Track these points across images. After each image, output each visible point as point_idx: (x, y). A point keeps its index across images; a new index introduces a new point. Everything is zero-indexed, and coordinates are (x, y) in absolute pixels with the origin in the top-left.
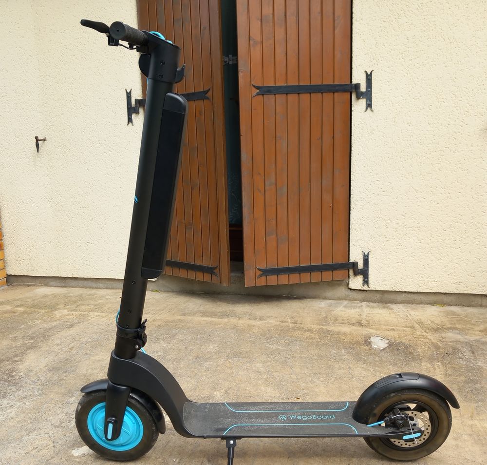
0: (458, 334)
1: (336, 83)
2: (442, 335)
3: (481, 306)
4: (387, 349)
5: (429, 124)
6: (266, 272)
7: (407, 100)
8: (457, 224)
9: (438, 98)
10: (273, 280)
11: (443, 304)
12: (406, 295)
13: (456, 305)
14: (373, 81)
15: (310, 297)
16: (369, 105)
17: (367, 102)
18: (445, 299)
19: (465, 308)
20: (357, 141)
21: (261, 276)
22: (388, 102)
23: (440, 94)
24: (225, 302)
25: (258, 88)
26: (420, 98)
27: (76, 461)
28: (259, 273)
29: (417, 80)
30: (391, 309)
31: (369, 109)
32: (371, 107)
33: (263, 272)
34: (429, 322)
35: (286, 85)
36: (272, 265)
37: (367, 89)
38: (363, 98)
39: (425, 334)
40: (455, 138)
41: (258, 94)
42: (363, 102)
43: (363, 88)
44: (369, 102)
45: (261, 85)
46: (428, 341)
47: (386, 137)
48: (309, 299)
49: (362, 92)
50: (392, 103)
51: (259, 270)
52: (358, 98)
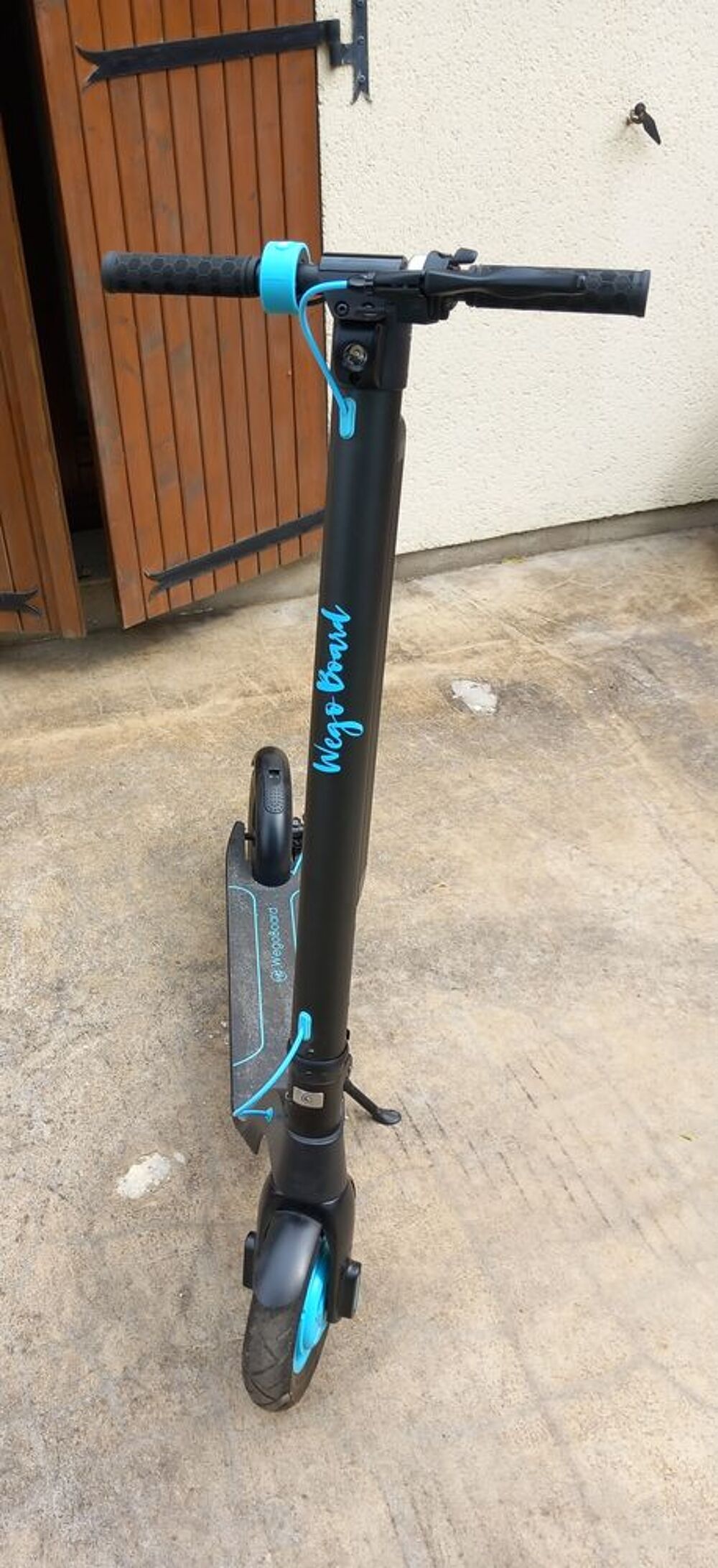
0: (593, 630)
1: (283, 23)
2: (570, 640)
3: (587, 543)
4: (503, 709)
5: (500, 132)
6: (167, 579)
7: (451, 67)
8: (551, 374)
9: (520, 59)
10: (181, 595)
11: (517, 556)
12: (447, 552)
13: (541, 553)
14: (370, 11)
15: (245, 605)
16: (362, 86)
17: (355, 75)
18: (523, 543)
19: (563, 555)
20: (336, 189)
21: (157, 590)
22: (408, 75)
23: (525, 46)
24: (59, 670)
25: (90, 57)
26: (480, 59)
27: (153, 1210)
28: (149, 585)
29: (474, 7)
30: (428, 594)
31: (361, 97)
32: (367, 91)
33: (160, 581)
34: (525, 614)
35: (161, 41)
36: (177, 558)
37: (354, 36)
38: (346, 63)
39: (539, 647)
40: (554, 168)
41: (95, 78)
42: (345, 75)
43: (346, 37)
44: (360, 76)
45: (99, 49)
46: (556, 664)
47: (404, 175)
48: (244, 611)
49: (343, 45)
50: (417, 77)
51: (152, 577)
52: (334, 63)
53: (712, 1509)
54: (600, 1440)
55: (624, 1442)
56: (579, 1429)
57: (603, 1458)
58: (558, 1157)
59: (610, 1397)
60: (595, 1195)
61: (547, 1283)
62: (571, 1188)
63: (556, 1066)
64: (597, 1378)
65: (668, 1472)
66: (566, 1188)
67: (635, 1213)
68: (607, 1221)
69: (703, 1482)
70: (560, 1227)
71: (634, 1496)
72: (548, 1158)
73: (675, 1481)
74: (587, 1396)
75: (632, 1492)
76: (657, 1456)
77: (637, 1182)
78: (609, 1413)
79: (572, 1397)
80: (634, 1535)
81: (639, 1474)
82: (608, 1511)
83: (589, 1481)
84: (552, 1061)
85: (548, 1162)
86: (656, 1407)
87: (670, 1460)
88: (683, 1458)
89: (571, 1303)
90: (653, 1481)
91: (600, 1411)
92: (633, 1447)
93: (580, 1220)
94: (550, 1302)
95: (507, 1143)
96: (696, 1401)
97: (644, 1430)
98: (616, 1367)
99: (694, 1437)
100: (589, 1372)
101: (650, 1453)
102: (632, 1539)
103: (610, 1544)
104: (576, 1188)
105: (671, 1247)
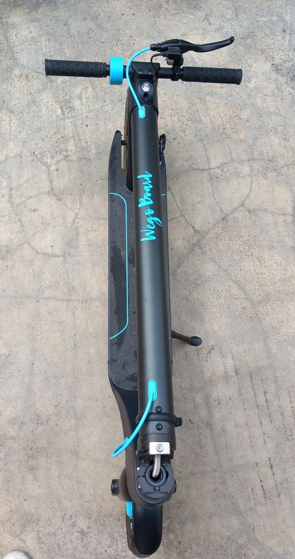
53: (247, 244)
54: (284, 274)
55: (274, 272)
56: (292, 280)
57: (285, 268)
58: (266, 421)
59: (275, 290)
60: (252, 393)
61: (290, 347)
62: (264, 399)
63: (250, 490)
64: (278, 299)
65: (260, 259)
66: (266, 400)
67: (235, 379)
68: (251, 376)
69: (247, 253)
70: (275, 377)
71: (276, 253)
72: (271, 421)
73: (258, 256)
74: (284, 292)
75: (276, 254)
76: (262, 266)
77: (228, 397)
78: (278, 284)
79: (291, 292)
80: (280, 240)
81: (272, 260)
82: (288, 249)
83: (293, 261)
84: (251, 495)
85: (272, 419)
86: (256, 284)
87: (257, 263)
88: (252, 263)
89: (281, 335)
90: (267, 257)
91: (281, 285)
92: (271, 270)
93: (264, 380)
94: (291, 337)
95: (291, 435)
96: (239, 284)
97: (264, 276)
98: (268, 302)
99: (245, 270)
100: (281, 302)
101: (265, 267)
102: (281, 239)
103: (290, 239)
104: (261, 399)
105: (223, 356)
